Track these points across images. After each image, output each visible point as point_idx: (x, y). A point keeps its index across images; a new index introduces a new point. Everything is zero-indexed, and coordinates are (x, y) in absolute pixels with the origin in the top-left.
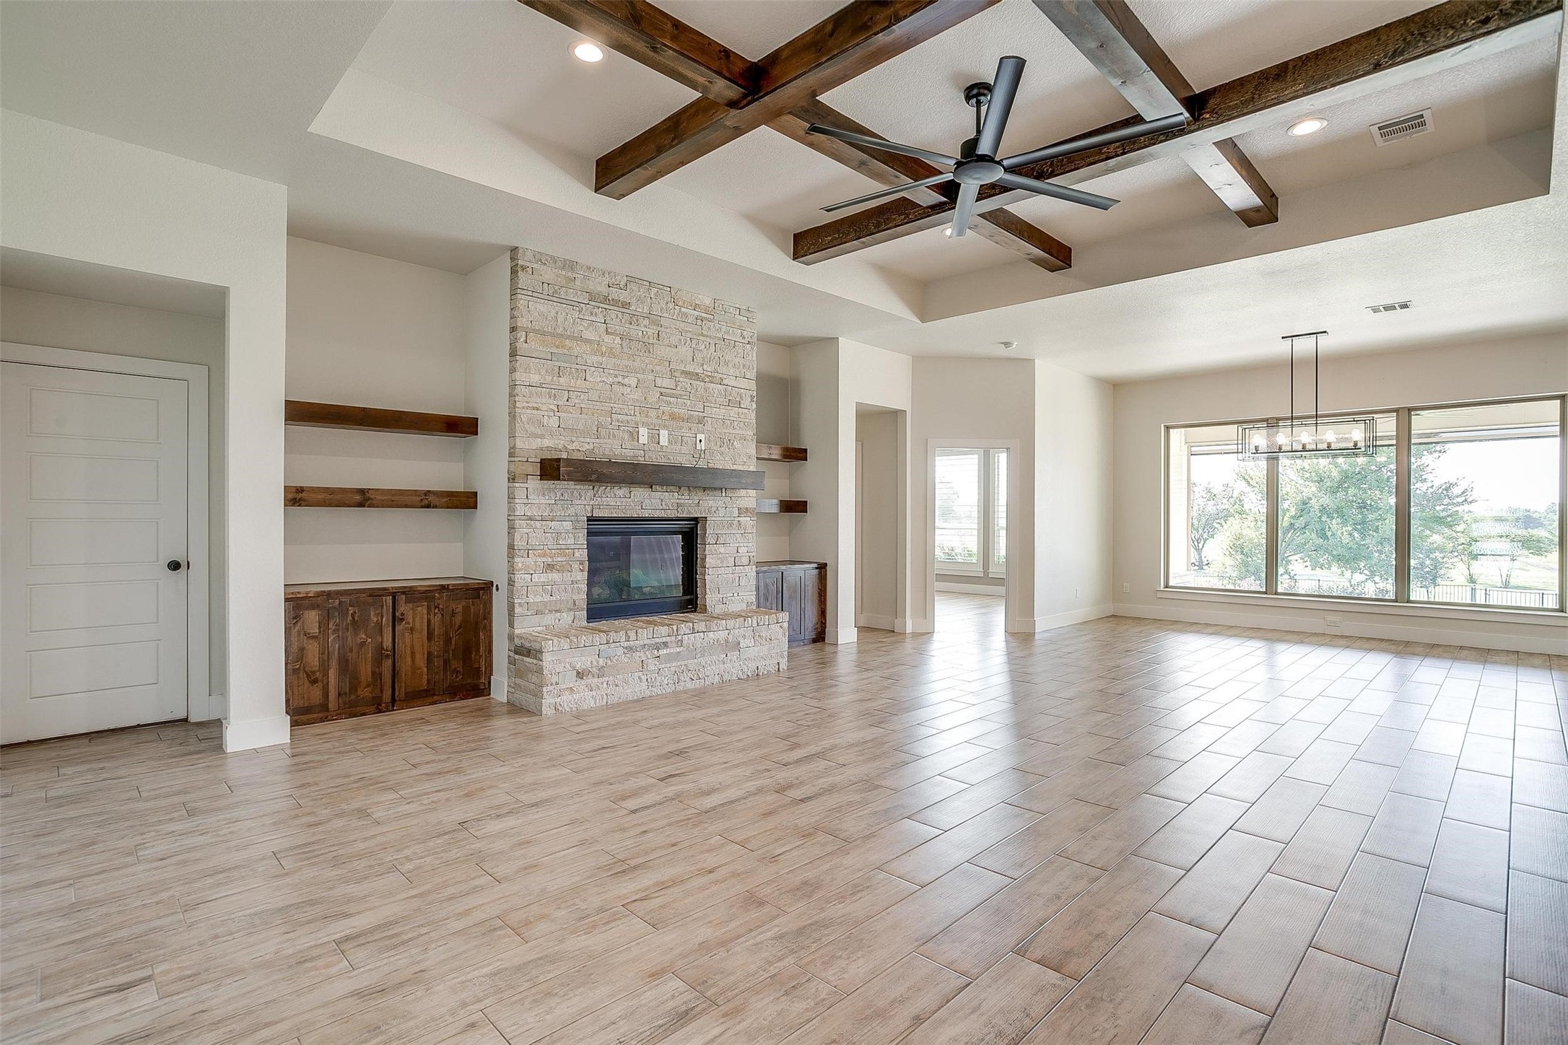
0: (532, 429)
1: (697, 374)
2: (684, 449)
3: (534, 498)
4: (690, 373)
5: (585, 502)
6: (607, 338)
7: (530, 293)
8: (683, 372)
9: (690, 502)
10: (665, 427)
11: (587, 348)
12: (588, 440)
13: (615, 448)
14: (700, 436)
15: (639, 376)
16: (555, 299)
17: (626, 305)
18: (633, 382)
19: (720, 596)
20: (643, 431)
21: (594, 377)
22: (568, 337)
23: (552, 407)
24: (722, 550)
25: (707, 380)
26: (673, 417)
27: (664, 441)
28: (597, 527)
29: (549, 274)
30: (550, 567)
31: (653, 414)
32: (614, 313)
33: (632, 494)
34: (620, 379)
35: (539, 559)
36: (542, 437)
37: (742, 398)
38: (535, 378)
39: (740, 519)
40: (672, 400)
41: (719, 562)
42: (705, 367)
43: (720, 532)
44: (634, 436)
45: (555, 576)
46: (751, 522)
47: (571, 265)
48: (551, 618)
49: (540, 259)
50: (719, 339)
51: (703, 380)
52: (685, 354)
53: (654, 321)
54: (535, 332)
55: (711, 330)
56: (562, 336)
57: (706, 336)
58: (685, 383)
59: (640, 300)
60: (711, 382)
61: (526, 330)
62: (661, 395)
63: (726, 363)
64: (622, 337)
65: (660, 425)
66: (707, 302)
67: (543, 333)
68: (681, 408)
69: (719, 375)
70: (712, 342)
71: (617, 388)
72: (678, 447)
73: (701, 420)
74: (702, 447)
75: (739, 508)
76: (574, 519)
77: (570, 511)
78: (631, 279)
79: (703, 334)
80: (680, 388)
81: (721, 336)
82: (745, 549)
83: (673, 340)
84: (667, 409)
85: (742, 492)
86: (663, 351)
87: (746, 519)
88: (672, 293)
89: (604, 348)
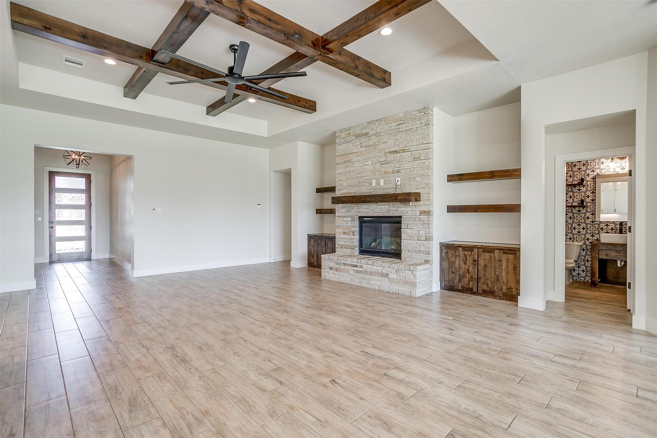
0: (340, 187)
1: (396, 151)
2: (391, 186)
3: (341, 210)
4: (393, 151)
5: (354, 211)
6: (361, 149)
7: (339, 144)
8: (390, 152)
9: (394, 209)
10: (383, 178)
11: (354, 155)
12: (355, 188)
13: (364, 190)
14: (397, 179)
15: (372, 160)
16: (345, 143)
17: (367, 134)
18: (370, 163)
19: (408, 253)
20: (374, 182)
21: (357, 165)
22: (349, 154)
23: (345, 179)
24: (410, 231)
25: (402, 152)
26: (386, 173)
27: (382, 182)
28: (362, 220)
29: (343, 135)
30: (344, 233)
31: (377, 173)
32: (363, 139)
33: (370, 207)
34: (365, 163)
35: (341, 230)
36: (342, 189)
37: (421, 155)
38: (340, 171)
39: (420, 216)
40: (385, 166)
41: (408, 237)
42: (400, 146)
43: (408, 223)
44: (370, 184)
45: (346, 236)
46: (427, 218)
47: (349, 129)
48: (345, 250)
49: (341, 131)
50: (408, 130)
51: (399, 153)
52: (391, 144)
53: (377, 135)
54: (340, 156)
55: (404, 127)
56: (347, 154)
57: (401, 131)
58: (391, 157)
59: (372, 129)
60: (404, 152)
61: (338, 156)
62: (381, 164)
63: (412, 141)
64: (366, 147)
65: (380, 177)
66: (401, 116)
67: (342, 155)
68: (389, 168)
69: (408, 148)
70: (404, 133)
71: (365, 167)
72: (388, 186)
73: (398, 172)
74: (399, 183)
75: (420, 211)
76: (352, 217)
77: (350, 214)
78: (369, 123)
79: (399, 132)
80: (388, 160)
81: (409, 128)
82: (424, 232)
83: (385, 140)
84: (383, 170)
85: (421, 203)
86: (381, 147)
87: (424, 217)
88: (385, 120)
89: (360, 154)
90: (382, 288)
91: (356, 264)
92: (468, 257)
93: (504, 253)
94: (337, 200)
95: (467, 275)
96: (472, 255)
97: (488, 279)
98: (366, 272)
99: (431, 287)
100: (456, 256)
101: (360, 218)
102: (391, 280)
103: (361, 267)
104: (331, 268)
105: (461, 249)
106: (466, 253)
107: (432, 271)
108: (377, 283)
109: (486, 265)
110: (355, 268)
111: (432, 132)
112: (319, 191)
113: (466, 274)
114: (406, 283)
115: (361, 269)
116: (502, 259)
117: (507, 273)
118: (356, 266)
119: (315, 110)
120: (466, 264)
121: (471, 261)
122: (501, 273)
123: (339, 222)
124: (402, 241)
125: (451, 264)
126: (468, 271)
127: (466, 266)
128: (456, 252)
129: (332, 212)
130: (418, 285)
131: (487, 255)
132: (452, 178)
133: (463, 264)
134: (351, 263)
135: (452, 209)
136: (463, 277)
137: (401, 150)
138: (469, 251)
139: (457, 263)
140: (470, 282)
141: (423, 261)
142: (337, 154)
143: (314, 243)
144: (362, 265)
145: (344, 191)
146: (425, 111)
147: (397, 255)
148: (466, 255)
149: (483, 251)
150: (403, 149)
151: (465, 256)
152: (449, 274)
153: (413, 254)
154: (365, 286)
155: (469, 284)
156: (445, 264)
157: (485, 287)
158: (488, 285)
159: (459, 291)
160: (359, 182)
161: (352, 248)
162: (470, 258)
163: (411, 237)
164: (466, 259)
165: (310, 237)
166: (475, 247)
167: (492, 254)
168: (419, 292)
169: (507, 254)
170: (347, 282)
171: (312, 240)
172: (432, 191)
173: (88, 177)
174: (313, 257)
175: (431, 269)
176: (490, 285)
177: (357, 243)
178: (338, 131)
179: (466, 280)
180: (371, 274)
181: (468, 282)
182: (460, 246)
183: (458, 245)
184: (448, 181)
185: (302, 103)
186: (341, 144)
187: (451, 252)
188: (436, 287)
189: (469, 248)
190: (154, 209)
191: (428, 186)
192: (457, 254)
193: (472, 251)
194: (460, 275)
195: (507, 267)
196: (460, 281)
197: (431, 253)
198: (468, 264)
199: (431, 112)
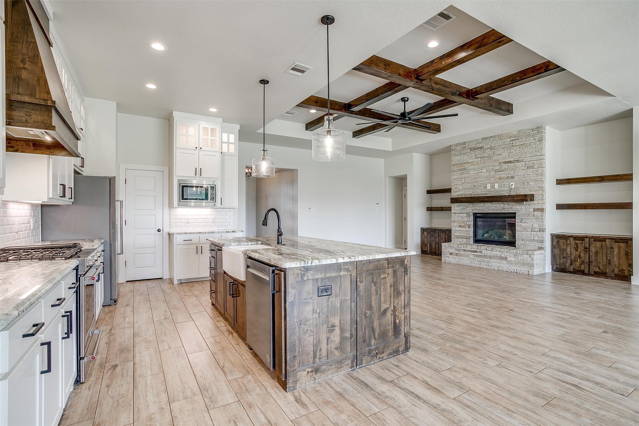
0: (455, 190)
1: (511, 161)
2: (505, 189)
3: (456, 208)
4: (507, 162)
5: (470, 209)
6: (476, 160)
7: (454, 155)
8: (504, 162)
9: (508, 207)
10: (497, 182)
11: (469, 164)
12: (471, 191)
13: (480, 192)
14: (511, 183)
15: (487, 168)
16: (461, 154)
17: (482, 148)
18: (485, 170)
19: (522, 242)
20: (489, 185)
21: (472, 172)
22: (464, 163)
23: (460, 183)
24: (524, 225)
25: (515, 162)
26: (500, 178)
27: (496, 186)
28: (476, 216)
29: (458, 148)
30: (460, 226)
31: (492, 179)
32: (478, 152)
33: (485, 205)
34: (480, 171)
35: (457, 224)
36: (458, 192)
37: (534, 164)
38: (456, 177)
39: (534, 213)
40: (499, 173)
41: (523, 229)
42: (514, 158)
43: (522, 218)
44: (485, 187)
45: (462, 229)
46: (541, 214)
47: (464, 143)
48: (460, 240)
49: (456, 145)
50: (521, 145)
51: (513, 163)
52: (505, 155)
53: (491, 148)
54: (456, 165)
55: (518, 143)
56: (462, 164)
57: (515, 146)
58: (505, 166)
59: (487, 144)
60: (517, 162)
61: (453, 165)
62: (495, 172)
63: (525, 153)
64: (481, 158)
65: (495, 182)
66: (515, 133)
67: (458, 164)
68: (503, 175)
69: (522, 159)
70: (518, 147)
71: (480, 174)
72: (502, 189)
73: (512, 178)
74: (513, 187)
75: (534, 209)
76: (467, 213)
77: (466, 211)
78: (483, 139)
79: (513, 146)
80: (502, 168)
81: (522, 143)
82: (537, 225)
83: (499, 152)
84: (497, 176)
85: (535, 202)
86: (495, 158)
87: (537, 213)
88: (500, 137)
89: (475, 163)
90: (500, 268)
91: (476, 250)
92: (579, 245)
93: (616, 242)
94: (455, 200)
95: (579, 260)
96: (583, 243)
97: (600, 263)
98: (485, 256)
99: (544, 268)
100: (568, 244)
101: (475, 214)
102: (510, 263)
103: (481, 252)
104: (451, 254)
105: (572, 239)
106: (577, 242)
107: (545, 256)
108: (495, 264)
109: (597, 251)
110: (476, 253)
111: (545, 147)
112: (429, 192)
113: (577, 259)
114: (524, 264)
115: (480, 254)
116: (613, 247)
117: (619, 258)
118: (476, 252)
119: (440, 131)
120: (577, 251)
121: (582, 248)
122: (613, 258)
123: (454, 217)
124: (516, 232)
125: (563, 251)
126: (579, 256)
127: (577, 252)
128: (567, 241)
129: (449, 209)
130: (535, 266)
131: (598, 244)
132: (560, 182)
133: (575, 251)
134: (470, 249)
135: (560, 207)
136: (575, 261)
137: (515, 161)
138: (580, 240)
139: (568, 250)
140: (581, 265)
141: (537, 248)
142: (453, 163)
143: (427, 235)
144: (481, 250)
145: (459, 193)
146: (539, 130)
147: (512, 243)
148: (578, 244)
149: (594, 241)
150: (517, 159)
151: (576, 244)
152: (560, 259)
153: (527, 242)
154: (485, 267)
155: (580, 267)
156: (557, 251)
157: (597, 270)
158: (599, 268)
159: (571, 272)
160: (474, 186)
161: (466, 238)
162: (581, 246)
163: (525, 229)
164: (577, 247)
165: (423, 230)
166: (586, 237)
167: (603, 243)
168: (536, 271)
169: (618, 242)
170: (466, 264)
171: (425, 233)
172: (545, 193)
174: (426, 246)
175: (544, 254)
176: (601, 268)
177: (472, 234)
178: (454, 145)
179: (578, 264)
180: (490, 257)
181: (580, 265)
182: (571, 237)
183: (569, 236)
184: (557, 184)
186: (456, 155)
187: (562, 241)
188: (548, 269)
189: (582, 238)
190: (310, 208)
191: (542, 189)
192: (569, 242)
193: (583, 240)
194: (571, 260)
195: (619, 253)
196: (571, 264)
197: (544, 241)
198: (579, 251)
199: (544, 131)
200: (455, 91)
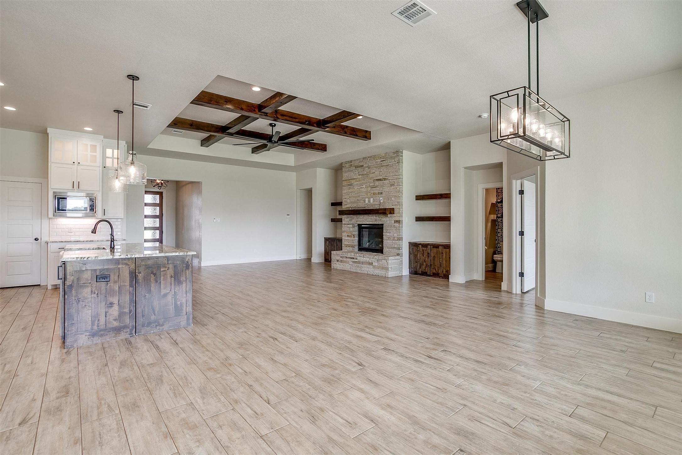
0: (345, 203)
1: (380, 179)
2: (377, 203)
3: (345, 220)
4: (378, 179)
5: (355, 220)
6: (359, 177)
7: (344, 172)
8: (377, 180)
9: (379, 219)
10: (372, 197)
11: (354, 181)
12: (355, 204)
13: (361, 205)
14: (381, 198)
15: (366, 184)
16: (349, 171)
17: (362, 166)
18: (364, 186)
19: (388, 249)
20: (367, 200)
21: (356, 188)
23: (348, 197)
24: (388, 234)
25: (383, 180)
26: (374, 194)
27: (372, 201)
29: (347, 165)
30: (348, 236)
31: (369, 194)
32: (360, 170)
33: (365, 217)
34: (361, 187)
35: (346, 234)
36: (347, 205)
37: (395, 183)
38: (345, 191)
39: (394, 224)
40: (373, 189)
41: (387, 238)
42: (383, 176)
43: (387, 228)
44: (365, 201)
45: (349, 238)
46: (398, 225)
47: (351, 161)
48: (348, 248)
49: (346, 163)
50: (387, 165)
51: (382, 180)
52: (377, 174)
53: (369, 167)
54: (345, 180)
55: (385, 163)
56: (350, 179)
57: (383, 166)
58: (377, 183)
59: (366, 163)
60: (385, 180)
61: (344, 181)
62: (371, 188)
63: (389, 173)
64: (362, 175)
65: (371, 197)
66: (383, 155)
67: (347, 180)
68: (376, 191)
69: (387, 177)
70: (385, 167)
71: (361, 189)
72: (375, 203)
73: (381, 193)
74: (382, 201)
75: (394, 221)
76: (353, 224)
77: (352, 222)
78: (364, 158)
79: (382, 166)
80: (375, 185)
81: (388, 164)
82: (396, 235)
83: (374, 171)
84: (372, 192)
85: (395, 215)
86: (371, 175)
87: (397, 224)
88: (374, 157)
89: (358, 180)
90: (369, 273)
91: (353, 257)
93: (444, 248)
94: (342, 213)
96: (427, 250)
97: (436, 266)
98: (359, 262)
99: (402, 271)
100: (418, 251)
101: (359, 225)
102: (374, 267)
103: (356, 259)
104: (338, 261)
105: (420, 246)
106: (424, 248)
107: (402, 261)
108: (366, 269)
109: (435, 256)
110: (353, 260)
111: (402, 168)
112: (333, 204)
113: (424, 263)
114: (383, 268)
115: (356, 260)
116: (443, 252)
117: (446, 261)
118: (353, 258)
119: (326, 150)
121: (426, 254)
122: (442, 261)
123: (345, 228)
124: (384, 241)
125: (416, 256)
126: (425, 261)
127: (423, 258)
128: (418, 248)
129: (340, 220)
130: (390, 269)
131: (435, 250)
132: (419, 198)
133: (422, 256)
134: (350, 257)
135: (419, 219)
136: (422, 265)
137: (383, 179)
138: (425, 247)
139: (419, 255)
140: (426, 268)
141: (396, 254)
142: (343, 179)
143: (329, 245)
144: (357, 257)
145: (348, 206)
146: (397, 153)
147: (381, 251)
149: (433, 247)
150: (384, 178)
151: (423, 250)
152: (414, 264)
153: (390, 250)
154: (359, 272)
155: (425, 270)
156: (412, 256)
157: (434, 271)
159: (420, 274)
160: (358, 200)
161: (353, 247)
163: (389, 238)
164: (424, 252)
165: (326, 240)
166: (428, 244)
167: (438, 249)
168: (391, 274)
169: (445, 248)
170: (348, 270)
171: (327, 242)
172: (402, 207)
173: (161, 194)
174: (328, 254)
175: (401, 260)
176: (436, 270)
177: (356, 243)
178: (344, 163)
179: (424, 267)
180: (363, 263)
182: (420, 244)
184: (416, 200)
185: (316, 147)
186: (346, 172)
187: (415, 248)
188: (406, 272)
189: (425, 246)
190: (215, 219)
191: (400, 204)
192: (419, 249)
193: (427, 247)
194: (420, 263)
195: (446, 257)
196: (420, 268)
197: (400, 249)
198: (425, 256)
199: (401, 154)
200: (304, 121)
